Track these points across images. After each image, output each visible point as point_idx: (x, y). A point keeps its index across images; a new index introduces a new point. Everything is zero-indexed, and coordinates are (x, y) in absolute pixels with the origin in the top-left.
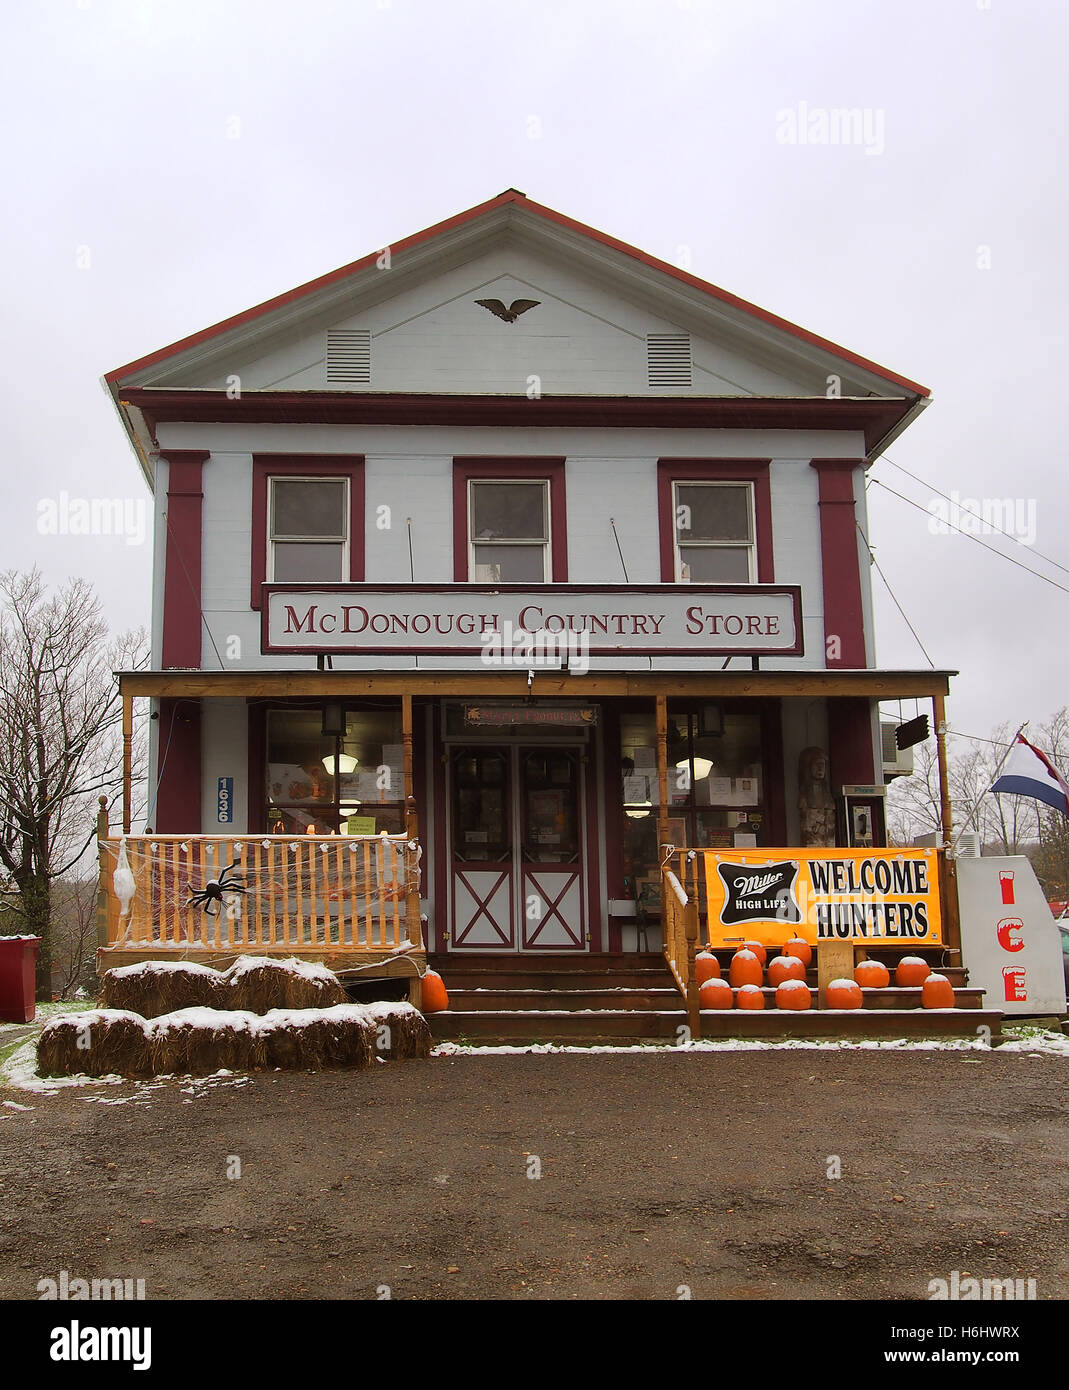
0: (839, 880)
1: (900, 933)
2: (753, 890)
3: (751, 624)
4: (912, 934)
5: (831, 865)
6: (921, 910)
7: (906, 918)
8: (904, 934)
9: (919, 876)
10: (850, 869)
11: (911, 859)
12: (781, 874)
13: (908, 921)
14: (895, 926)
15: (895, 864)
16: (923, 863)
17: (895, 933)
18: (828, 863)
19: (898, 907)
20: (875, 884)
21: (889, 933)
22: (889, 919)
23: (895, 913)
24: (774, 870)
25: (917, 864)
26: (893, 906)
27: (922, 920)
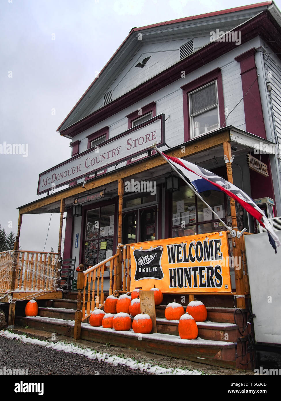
0: (180, 255)
1: (207, 285)
2: (146, 262)
3: (147, 138)
4: (213, 285)
5: (176, 247)
6: (218, 270)
7: (210, 275)
8: (209, 285)
9: (217, 249)
10: (184, 248)
11: (213, 239)
12: (156, 254)
13: (211, 277)
14: (205, 280)
15: (205, 243)
16: (219, 241)
17: (204, 285)
18: (175, 246)
19: (206, 269)
20: (195, 256)
21: (202, 285)
22: (202, 276)
23: (205, 272)
24: (153, 252)
25: (217, 242)
26: (204, 268)
27: (219, 277)
